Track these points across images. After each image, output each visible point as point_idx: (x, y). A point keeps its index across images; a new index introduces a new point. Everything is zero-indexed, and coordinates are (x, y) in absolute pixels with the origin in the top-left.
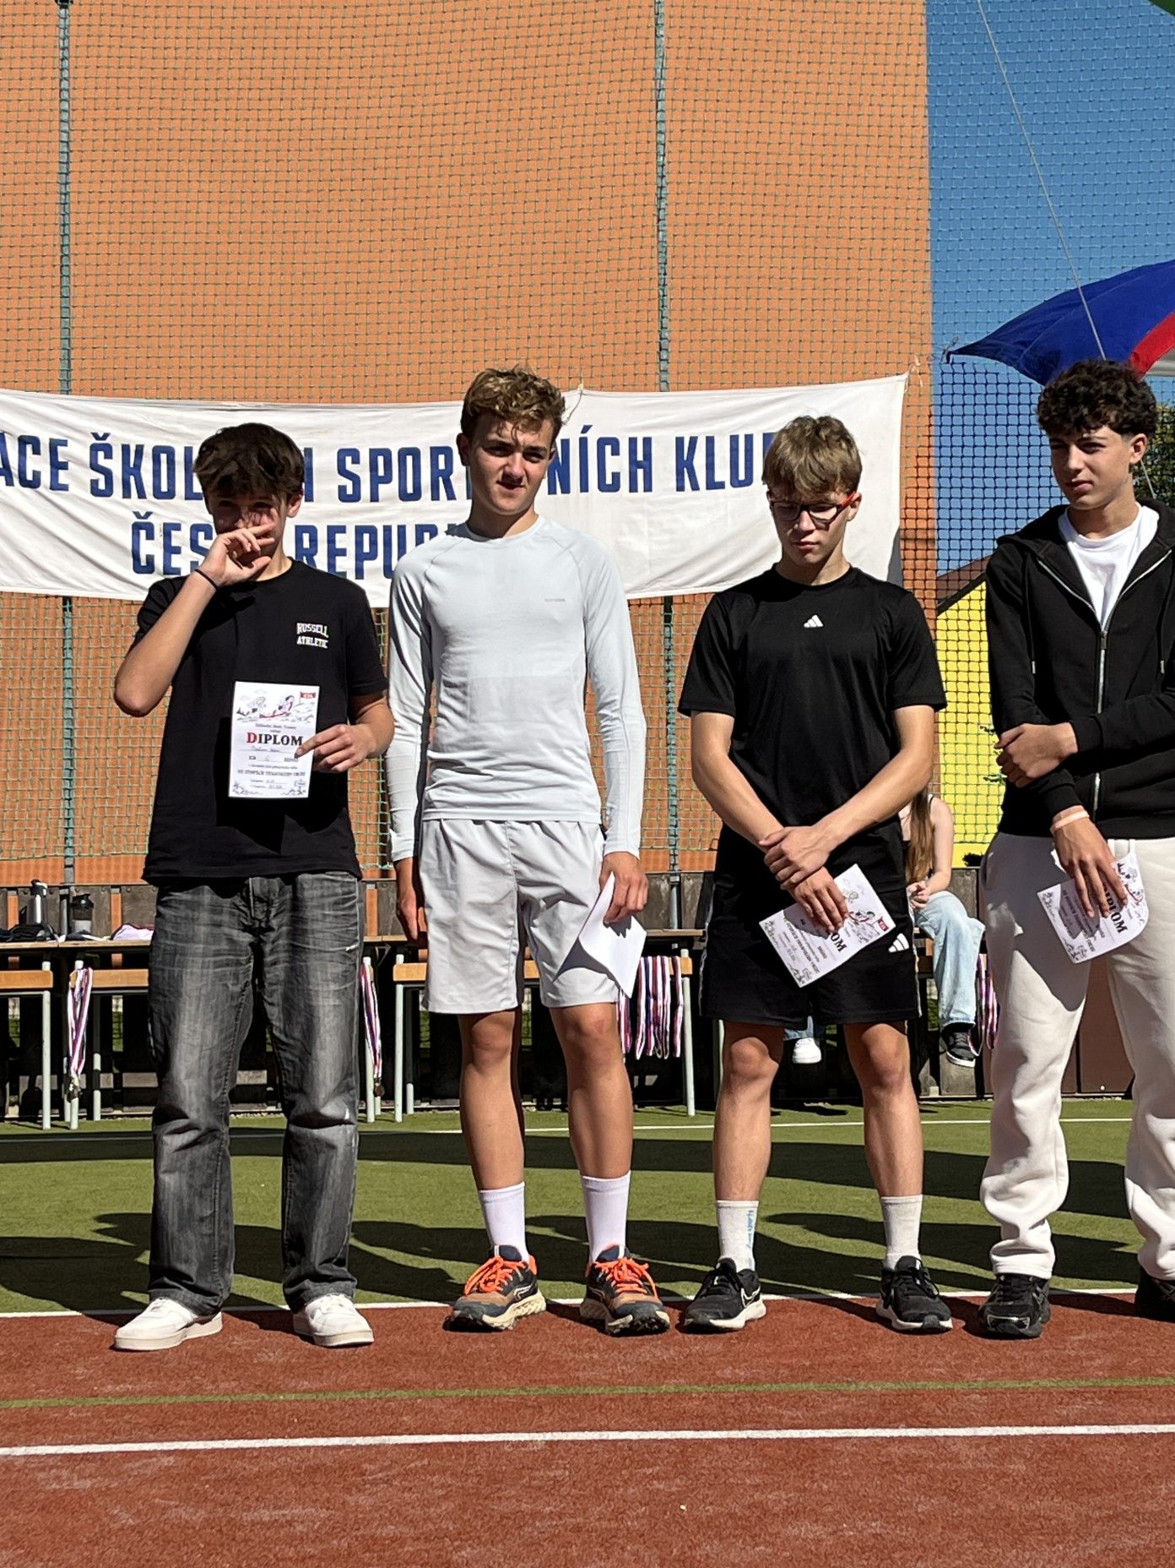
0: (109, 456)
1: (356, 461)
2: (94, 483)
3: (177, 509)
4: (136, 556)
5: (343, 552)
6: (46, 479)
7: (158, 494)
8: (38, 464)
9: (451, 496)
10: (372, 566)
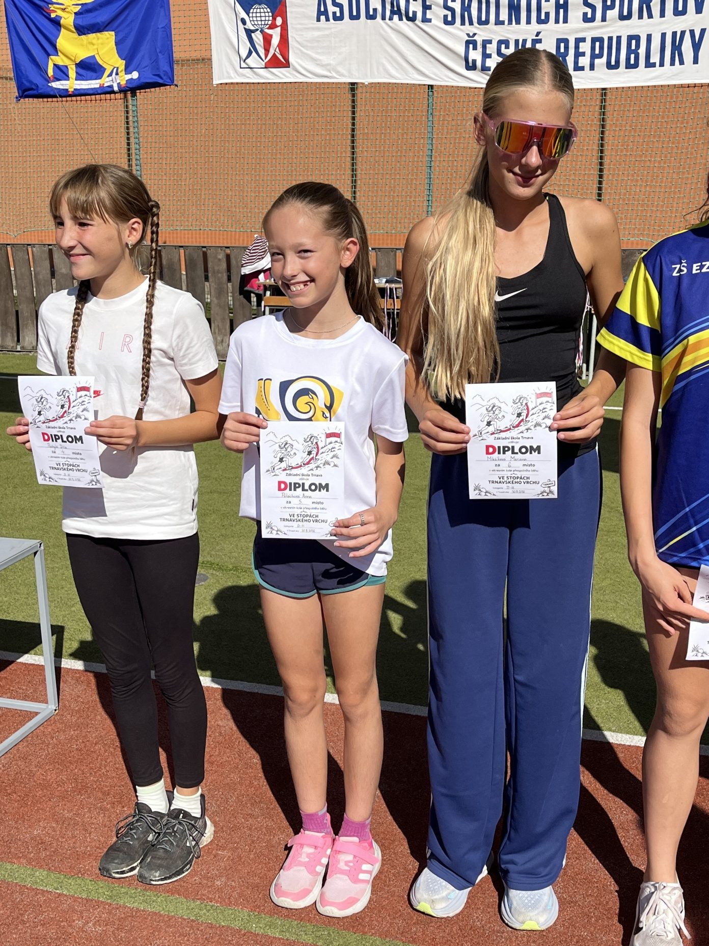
2: (446, 17)
3: (490, 31)
4: (467, 60)
5: (583, 54)
8: (416, 7)
9: (650, 16)
10: (601, 62)
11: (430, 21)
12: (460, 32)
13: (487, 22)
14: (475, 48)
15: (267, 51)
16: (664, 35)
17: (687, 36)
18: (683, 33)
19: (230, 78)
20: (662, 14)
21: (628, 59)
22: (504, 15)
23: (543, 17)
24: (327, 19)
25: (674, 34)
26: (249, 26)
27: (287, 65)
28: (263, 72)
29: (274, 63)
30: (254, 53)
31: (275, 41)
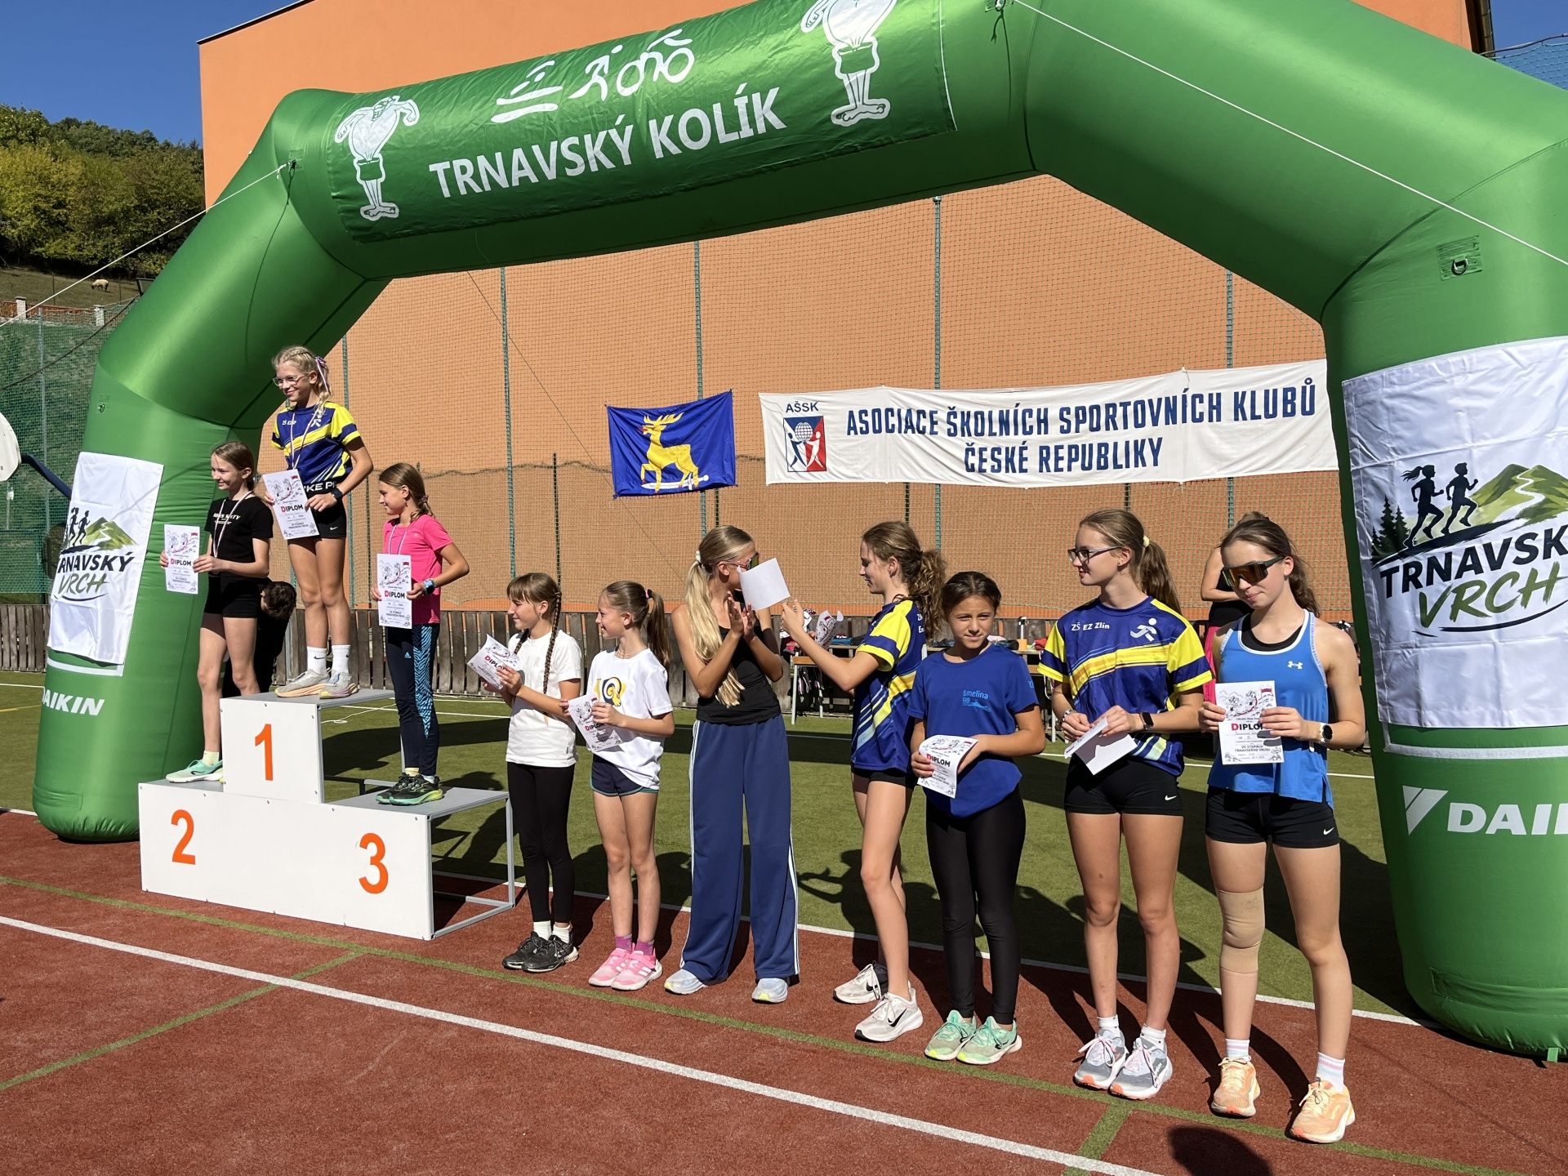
0: (955, 417)
1: (1069, 413)
2: (949, 430)
3: (986, 441)
4: (966, 463)
5: (1062, 458)
6: (928, 430)
7: (977, 434)
8: (925, 423)
9: (1116, 428)
10: (1076, 465)
11: (936, 433)
12: (961, 442)
13: (982, 434)
14: (973, 454)
15: (809, 458)
16: (1127, 443)
17: (1147, 443)
18: (1143, 441)
19: (779, 479)
20: (1126, 427)
21: (1099, 462)
22: (996, 429)
23: (1028, 429)
24: (856, 433)
25: (1136, 442)
26: (795, 439)
27: (824, 469)
28: (806, 475)
29: (814, 468)
30: (798, 460)
31: (815, 450)
